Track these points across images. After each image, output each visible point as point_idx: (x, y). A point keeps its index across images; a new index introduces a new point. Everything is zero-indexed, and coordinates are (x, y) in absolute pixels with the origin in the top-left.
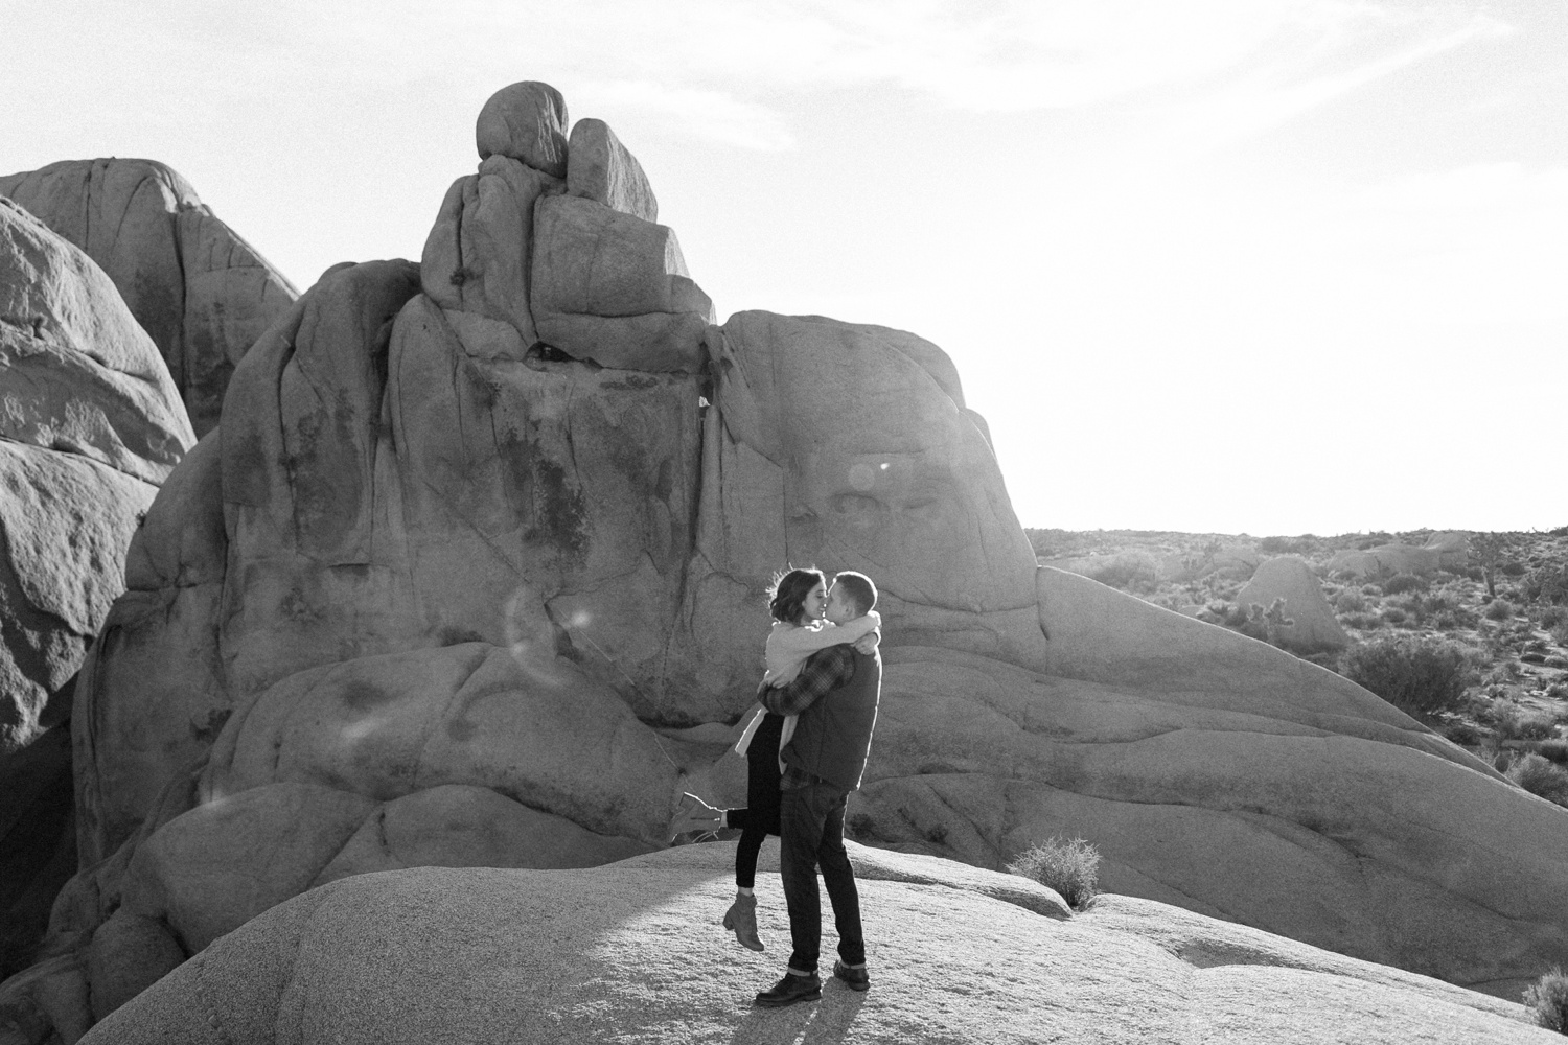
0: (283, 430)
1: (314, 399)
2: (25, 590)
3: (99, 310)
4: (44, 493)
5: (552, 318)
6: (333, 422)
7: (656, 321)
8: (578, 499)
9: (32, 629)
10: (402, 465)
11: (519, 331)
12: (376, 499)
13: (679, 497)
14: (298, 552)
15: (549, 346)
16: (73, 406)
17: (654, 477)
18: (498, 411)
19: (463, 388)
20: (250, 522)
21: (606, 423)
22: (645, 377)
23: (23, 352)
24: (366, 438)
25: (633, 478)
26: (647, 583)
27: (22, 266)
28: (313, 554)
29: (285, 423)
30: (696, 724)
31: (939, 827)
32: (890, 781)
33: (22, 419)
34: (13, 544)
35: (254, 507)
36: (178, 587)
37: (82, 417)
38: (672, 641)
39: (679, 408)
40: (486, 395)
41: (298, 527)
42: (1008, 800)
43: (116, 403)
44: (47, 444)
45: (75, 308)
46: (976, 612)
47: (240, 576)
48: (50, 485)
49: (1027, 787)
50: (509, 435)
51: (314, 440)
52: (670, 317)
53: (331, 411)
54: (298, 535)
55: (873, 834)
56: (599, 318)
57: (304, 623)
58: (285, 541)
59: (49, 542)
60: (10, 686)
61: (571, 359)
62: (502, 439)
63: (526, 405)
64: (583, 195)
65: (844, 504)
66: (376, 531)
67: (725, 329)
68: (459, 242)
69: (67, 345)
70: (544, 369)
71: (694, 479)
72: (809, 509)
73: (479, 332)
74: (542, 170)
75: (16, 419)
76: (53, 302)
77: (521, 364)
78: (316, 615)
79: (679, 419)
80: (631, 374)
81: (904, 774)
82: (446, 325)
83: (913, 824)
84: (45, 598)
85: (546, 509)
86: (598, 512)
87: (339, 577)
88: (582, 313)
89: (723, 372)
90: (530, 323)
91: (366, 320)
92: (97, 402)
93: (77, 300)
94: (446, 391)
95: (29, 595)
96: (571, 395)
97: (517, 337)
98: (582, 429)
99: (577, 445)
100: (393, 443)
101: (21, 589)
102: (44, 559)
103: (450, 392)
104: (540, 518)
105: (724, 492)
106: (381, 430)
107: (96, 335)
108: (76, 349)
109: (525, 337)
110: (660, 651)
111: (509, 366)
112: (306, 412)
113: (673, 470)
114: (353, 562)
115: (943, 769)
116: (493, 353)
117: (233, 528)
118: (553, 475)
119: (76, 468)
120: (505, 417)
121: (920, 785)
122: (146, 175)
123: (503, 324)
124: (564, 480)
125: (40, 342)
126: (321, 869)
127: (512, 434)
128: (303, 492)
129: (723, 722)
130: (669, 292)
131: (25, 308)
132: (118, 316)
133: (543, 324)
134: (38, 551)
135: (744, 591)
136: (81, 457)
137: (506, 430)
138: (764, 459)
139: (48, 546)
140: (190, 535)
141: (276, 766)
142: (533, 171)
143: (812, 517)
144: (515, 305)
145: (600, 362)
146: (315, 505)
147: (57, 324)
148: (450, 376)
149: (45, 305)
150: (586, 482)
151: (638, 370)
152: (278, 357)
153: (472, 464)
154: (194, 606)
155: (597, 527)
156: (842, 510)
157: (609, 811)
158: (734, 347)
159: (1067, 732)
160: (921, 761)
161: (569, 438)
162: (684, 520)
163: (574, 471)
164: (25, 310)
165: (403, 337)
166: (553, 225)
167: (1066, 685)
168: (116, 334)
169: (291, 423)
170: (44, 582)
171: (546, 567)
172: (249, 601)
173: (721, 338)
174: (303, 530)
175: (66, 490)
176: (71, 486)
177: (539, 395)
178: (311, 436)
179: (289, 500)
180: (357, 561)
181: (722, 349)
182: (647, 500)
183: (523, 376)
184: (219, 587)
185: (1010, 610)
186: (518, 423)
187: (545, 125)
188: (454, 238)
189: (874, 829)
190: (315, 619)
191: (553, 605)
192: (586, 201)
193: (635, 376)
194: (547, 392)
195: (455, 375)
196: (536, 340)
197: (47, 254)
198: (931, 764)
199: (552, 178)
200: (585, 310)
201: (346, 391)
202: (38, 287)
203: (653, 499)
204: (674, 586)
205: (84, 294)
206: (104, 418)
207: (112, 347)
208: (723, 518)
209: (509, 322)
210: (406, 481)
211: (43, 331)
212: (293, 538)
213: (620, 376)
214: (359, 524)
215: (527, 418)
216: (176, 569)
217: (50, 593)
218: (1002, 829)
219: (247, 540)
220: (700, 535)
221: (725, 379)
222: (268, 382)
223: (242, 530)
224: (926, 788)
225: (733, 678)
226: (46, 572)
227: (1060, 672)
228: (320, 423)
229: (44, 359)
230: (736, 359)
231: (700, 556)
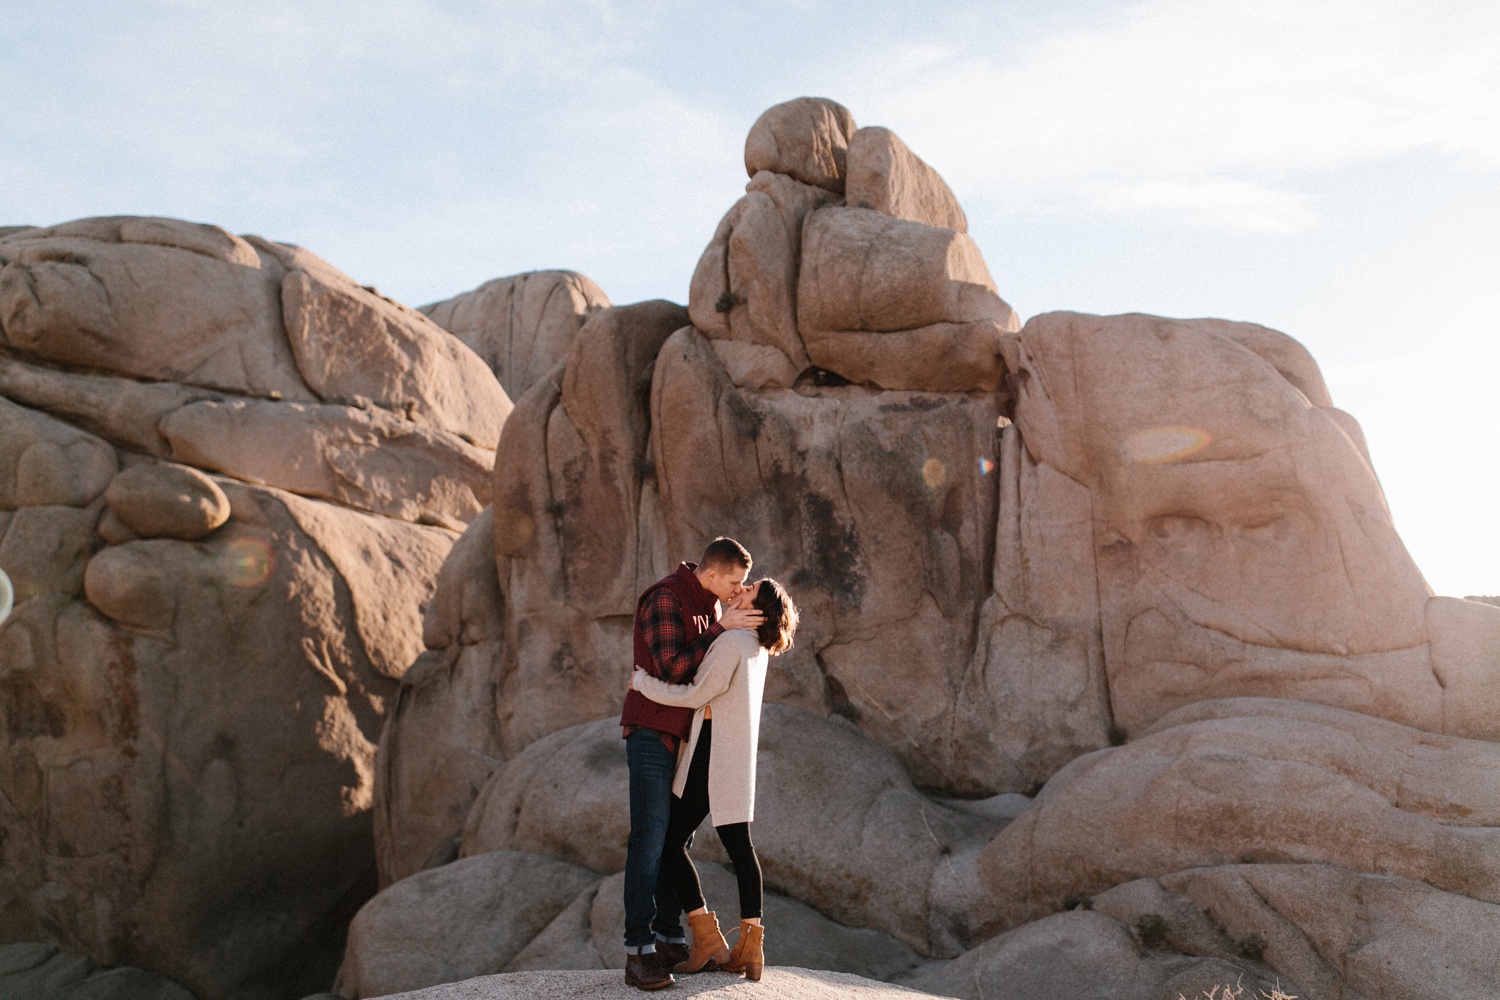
0: (549, 476)
1: (577, 440)
2: (370, 655)
3: (473, 394)
4: (397, 563)
5: (823, 338)
6: (597, 467)
7: (939, 332)
8: (851, 535)
9: (375, 693)
10: (665, 506)
11: (787, 355)
12: (641, 546)
13: (970, 530)
14: (566, 605)
15: (821, 370)
16: (438, 482)
17: (937, 507)
18: (762, 443)
19: (725, 418)
20: (521, 575)
21: (880, 447)
22: (931, 396)
23: (392, 433)
24: (630, 481)
25: (911, 508)
26: (929, 628)
27: (395, 355)
28: (580, 605)
29: (551, 466)
30: (991, 794)
31: (1254, 937)
32: (1197, 871)
33: (388, 495)
34: (360, 613)
35: (524, 558)
36: (461, 645)
37: (448, 493)
38: (961, 695)
39: (970, 428)
40: (749, 424)
41: (566, 578)
42: (1361, 903)
43: (482, 478)
44: (412, 519)
45: (448, 393)
46: (1340, 655)
47: (513, 631)
48: (403, 555)
49: (1391, 885)
50: (773, 468)
51: (579, 485)
52: (956, 327)
53: (595, 452)
54: (566, 585)
55: (1168, 943)
56: (875, 335)
57: (574, 679)
58: (554, 595)
59: (397, 609)
60: (351, 749)
61: (849, 383)
62: (767, 473)
63: (792, 435)
64: (864, 205)
65: (1166, 527)
66: (640, 579)
67: (1021, 335)
68: (726, 268)
69: (438, 426)
70: (818, 395)
71: (990, 509)
72: (1123, 536)
73: (745, 359)
74: (819, 186)
75: (383, 497)
76: (425, 387)
77: (791, 391)
78: (585, 671)
79: (971, 442)
80: (916, 395)
81: (1220, 862)
82: (711, 354)
83: (1223, 931)
84: (391, 663)
85: (816, 547)
86: (873, 548)
87: (606, 631)
88: (856, 331)
89: (1022, 383)
90: (800, 346)
91: (631, 357)
92: (463, 479)
93: (451, 385)
94: (707, 424)
95: (374, 661)
96: (844, 419)
97: (783, 361)
98: (853, 456)
99: (847, 473)
100: (657, 484)
101: (366, 656)
102: (391, 627)
103: (711, 425)
104: (810, 558)
105: (1022, 521)
106: (644, 471)
107: (469, 418)
108: (447, 431)
109: (794, 361)
110: (947, 709)
111: (777, 395)
112: (570, 456)
113: (964, 497)
114: (617, 613)
115: (1273, 857)
116: (759, 382)
117: (506, 582)
118: (823, 510)
119: (432, 540)
120: (771, 447)
121: (1233, 877)
122: (559, 283)
123: (770, 349)
124: (835, 514)
125: (409, 424)
126: (516, 953)
127: (777, 466)
128: (569, 539)
129: (1023, 793)
130: (953, 297)
131: (399, 394)
132: (492, 399)
133: (813, 345)
134: (385, 618)
135: (1048, 636)
136: (441, 529)
137: (771, 462)
138: (1070, 481)
139: (396, 613)
140: (471, 590)
141: (514, 833)
142: (807, 187)
143: (1126, 545)
144: (780, 327)
145: (881, 384)
146: (583, 554)
147: (429, 408)
148: (711, 408)
149: (417, 390)
150: (858, 516)
151: (925, 390)
152: (546, 403)
153: (737, 500)
154: (476, 662)
155: (873, 565)
156: (1164, 535)
157: (855, 897)
158: (1031, 354)
159: (1463, 811)
160: (1242, 845)
161: (839, 467)
162: (977, 553)
163: (844, 504)
164: (397, 395)
165: (664, 370)
166: (822, 238)
167: (1465, 746)
168: (490, 416)
169: (557, 469)
170: (390, 647)
171: (817, 613)
172: (523, 657)
173: (1017, 346)
174: (571, 581)
175: (419, 560)
176: (425, 556)
177: (809, 422)
178: (576, 481)
179: (557, 549)
180: (622, 611)
181: (1018, 358)
182: (929, 534)
183: (791, 404)
184: (497, 645)
185: (1388, 651)
186: (781, 453)
187: (823, 139)
188: (721, 264)
189: (1168, 936)
190: (584, 675)
191: (826, 656)
192: (862, 212)
193: (919, 397)
194: (817, 419)
195: (717, 407)
196: (808, 364)
197: (420, 344)
198: (1256, 851)
199: (828, 193)
200: (857, 327)
201: (609, 431)
202: (411, 374)
203: (936, 532)
204: (964, 632)
205: (458, 380)
206: (469, 495)
207: (485, 428)
208: (1021, 550)
209: (776, 346)
210: (670, 523)
211: (415, 414)
212: (562, 588)
213: (902, 398)
214: (623, 574)
215: (793, 448)
216: (458, 627)
217: (395, 658)
218: (1349, 944)
219: (519, 595)
220: (996, 572)
221: (1023, 392)
222: (534, 428)
223: (515, 582)
224: (1240, 882)
225: (1033, 740)
226: (392, 638)
227: (1462, 731)
228: (585, 467)
229: (411, 440)
230: (1035, 368)
231: (995, 595)
